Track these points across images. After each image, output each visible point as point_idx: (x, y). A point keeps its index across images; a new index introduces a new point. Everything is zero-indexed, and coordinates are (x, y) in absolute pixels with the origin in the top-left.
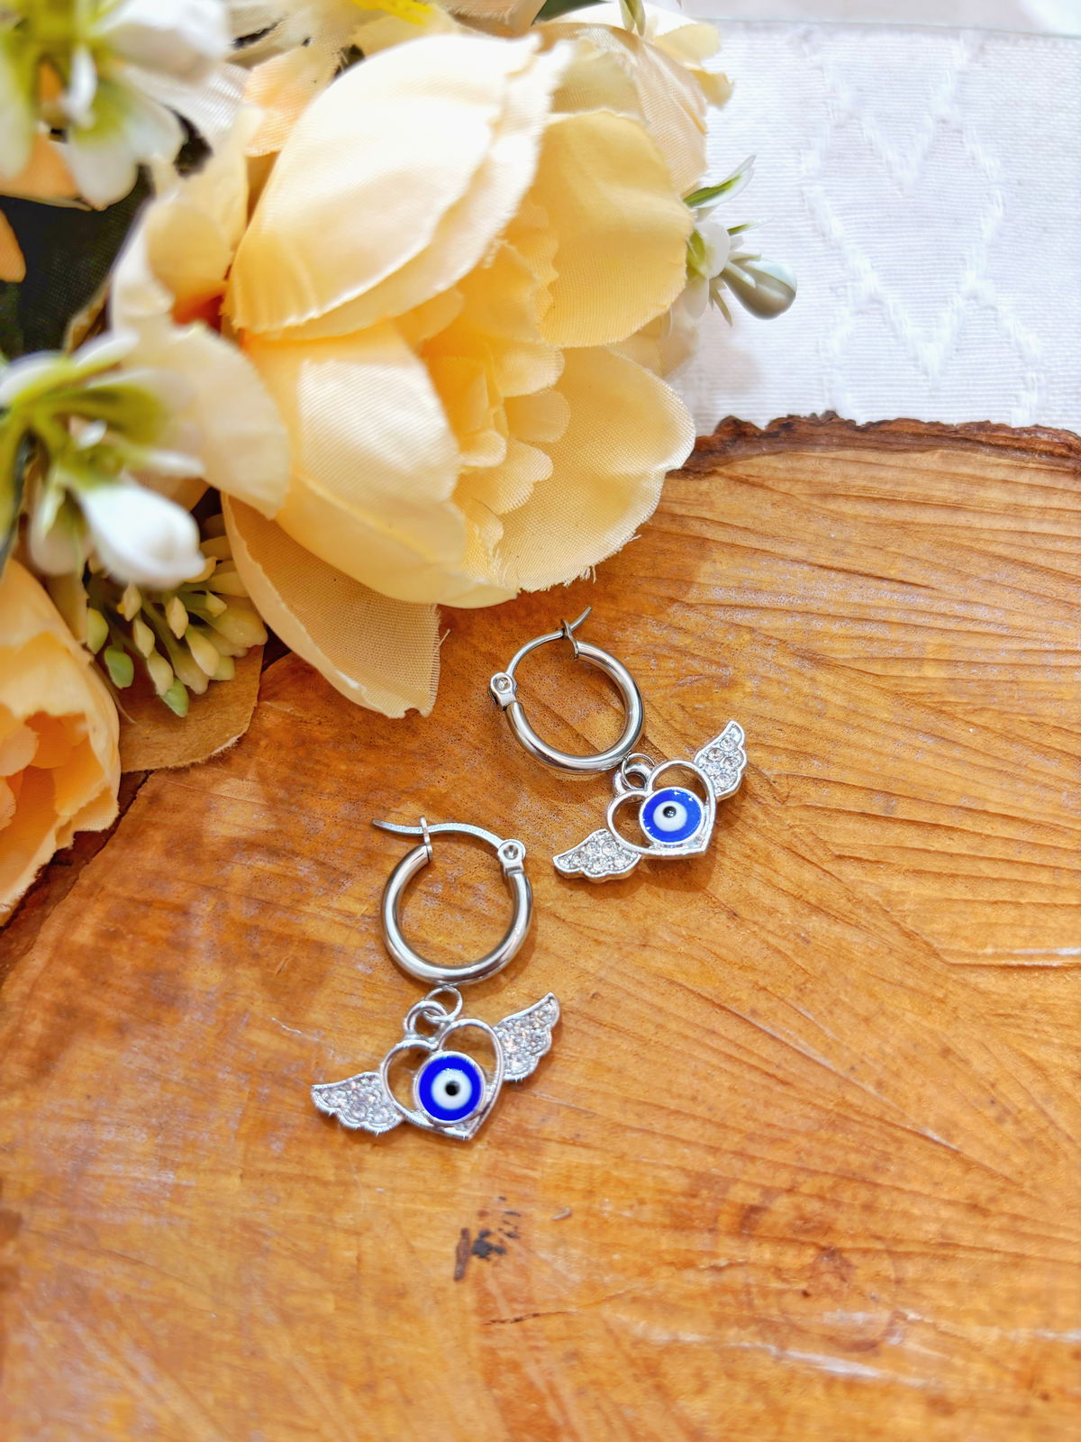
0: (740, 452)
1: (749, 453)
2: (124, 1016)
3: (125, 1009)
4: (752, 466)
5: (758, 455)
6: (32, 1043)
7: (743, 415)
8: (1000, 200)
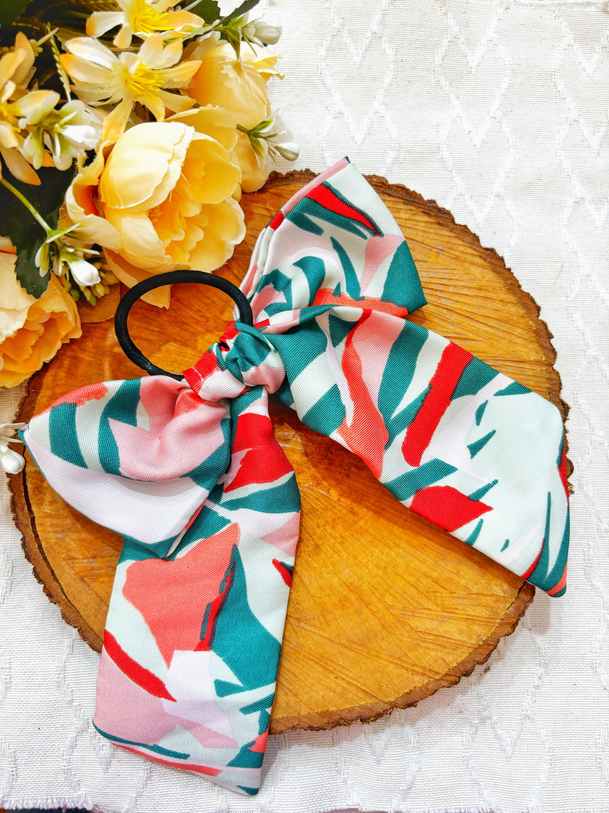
0: (276, 184)
1: (279, 184)
2: (91, 359)
3: (92, 357)
4: (279, 189)
5: (282, 185)
6: (66, 366)
7: (278, 171)
8: (393, 70)
